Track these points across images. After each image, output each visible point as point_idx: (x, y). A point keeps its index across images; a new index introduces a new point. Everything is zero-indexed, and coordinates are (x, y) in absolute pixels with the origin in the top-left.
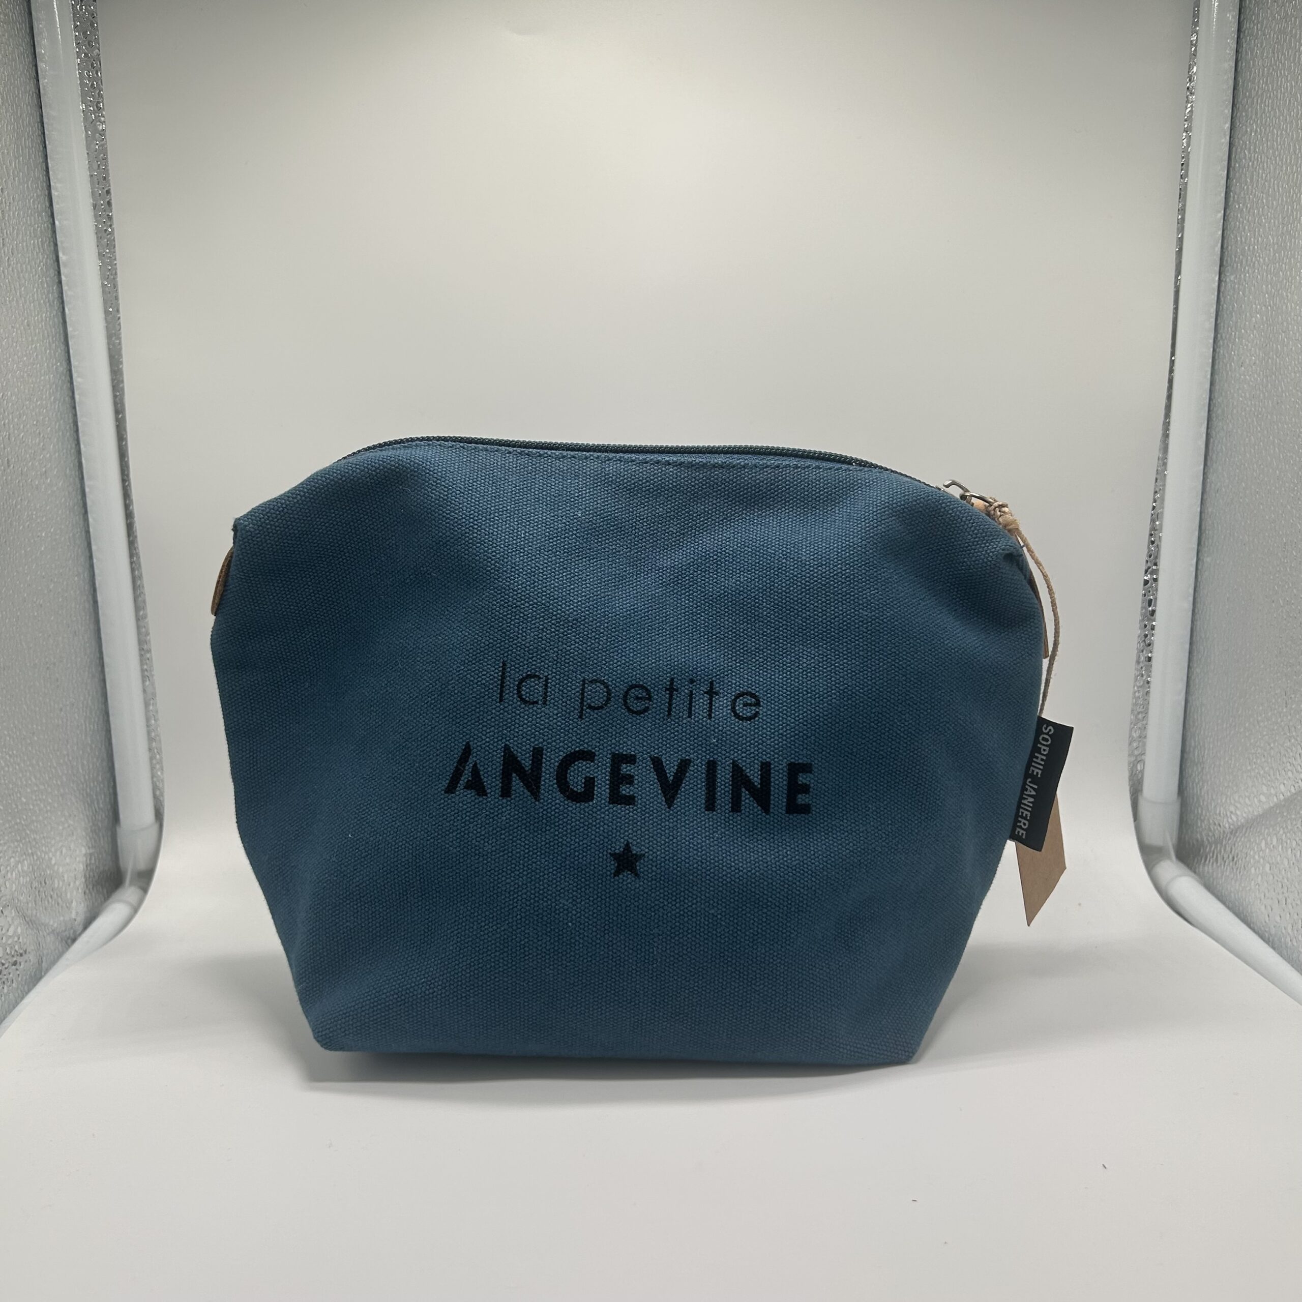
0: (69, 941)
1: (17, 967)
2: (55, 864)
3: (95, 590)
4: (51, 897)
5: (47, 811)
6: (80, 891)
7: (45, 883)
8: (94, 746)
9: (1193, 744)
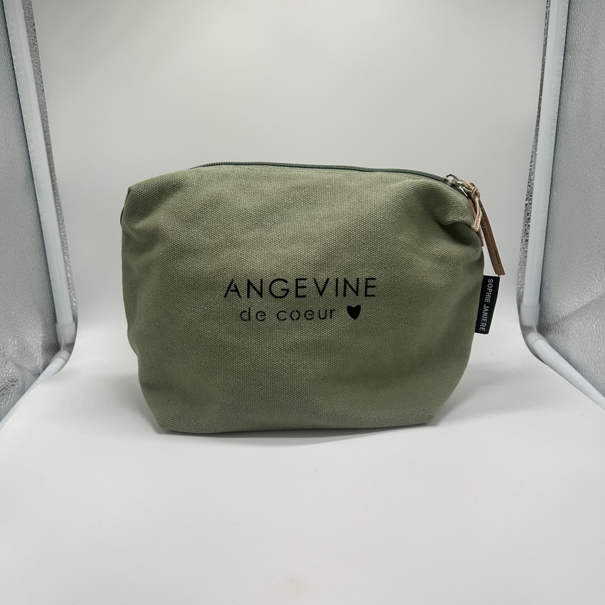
0: (37, 375)
1: (14, 387)
2: (29, 341)
3: (39, 216)
4: (28, 356)
5: (24, 318)
6: (40, 353)
7: (25, 350)
8: (43, 288)
9: (546, 280)
